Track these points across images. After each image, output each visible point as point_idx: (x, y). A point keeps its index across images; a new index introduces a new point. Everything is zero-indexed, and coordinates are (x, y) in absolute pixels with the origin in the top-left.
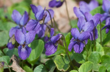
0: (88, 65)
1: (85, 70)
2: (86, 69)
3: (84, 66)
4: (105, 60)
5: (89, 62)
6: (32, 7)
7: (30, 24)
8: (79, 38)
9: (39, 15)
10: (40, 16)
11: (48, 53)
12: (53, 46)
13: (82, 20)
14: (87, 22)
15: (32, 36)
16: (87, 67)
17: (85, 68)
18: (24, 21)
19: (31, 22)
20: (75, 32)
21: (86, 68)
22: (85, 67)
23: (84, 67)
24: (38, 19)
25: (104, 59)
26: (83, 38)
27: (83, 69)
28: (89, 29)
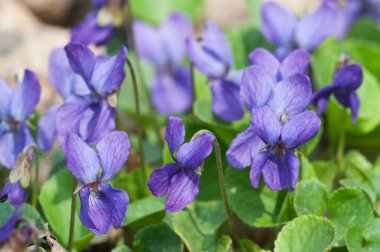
0: (306, 228)
1: (298, 246)
2: (302, 242)
3: (292, 232)
4: (344, 205)
5: (310, 218)
6: (73, 53)
7: (68, 112)
8: (283, 139)
9: (101, 77)
10: (109, 79)
11: (172, 203)
12: (186, 179)
13: (257, 78)
14: (281, 83)
15: (119, 149)
16: (303, 234)
17: (296, 239)
18: (25, 104)
19: (73, 104)
20: (266, 120)
21: (301, 238)
22: (296, 235)
23: (291, 237)
24: (100, 89)
25: (339, 203)
26: (299, 137)
27: (290, 245)
28: (292, 107)
